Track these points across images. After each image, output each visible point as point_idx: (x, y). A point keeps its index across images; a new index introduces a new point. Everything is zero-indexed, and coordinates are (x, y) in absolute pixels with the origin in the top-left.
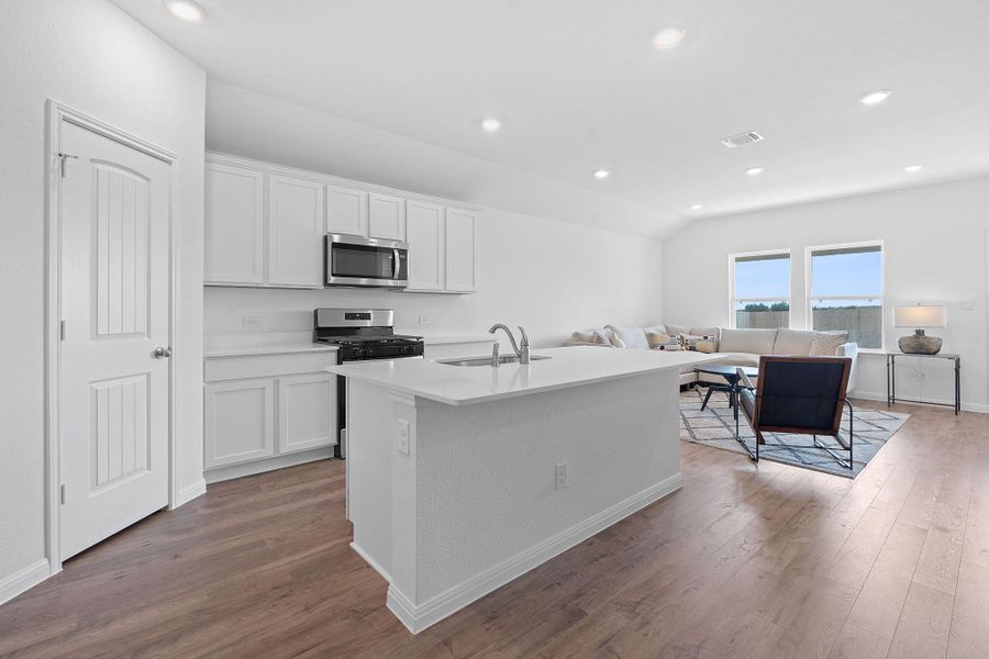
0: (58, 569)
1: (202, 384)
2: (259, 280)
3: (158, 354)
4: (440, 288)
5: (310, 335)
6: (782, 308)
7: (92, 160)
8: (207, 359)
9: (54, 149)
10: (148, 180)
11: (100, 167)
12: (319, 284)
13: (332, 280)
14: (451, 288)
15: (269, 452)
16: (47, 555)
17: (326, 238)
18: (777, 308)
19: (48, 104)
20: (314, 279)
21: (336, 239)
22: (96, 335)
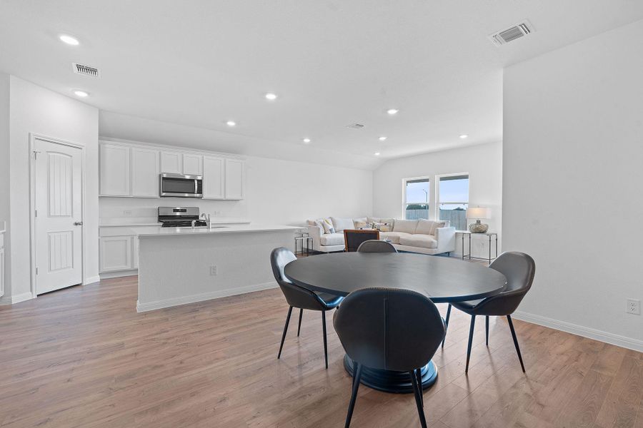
0: (35, 297)
1: (97, 238)
2: (127, 194)
3: (76, 224)
4: (222, 197)
5: (157, 219)
6: (426, 208)
7: (48, 152)
8: (100, 227)
9: (32, 150)
10: (71, 156)
11: (51, 154)
12: (157, 196)
13: (164, 194)
14: (228, 197)
15: (129, 267)
16: (31, 291)
17: (160, 175)
18: (425, 208)
19: (30, 134)
20: (155, 193)
21: (165, 176)
22: (49, 215)
